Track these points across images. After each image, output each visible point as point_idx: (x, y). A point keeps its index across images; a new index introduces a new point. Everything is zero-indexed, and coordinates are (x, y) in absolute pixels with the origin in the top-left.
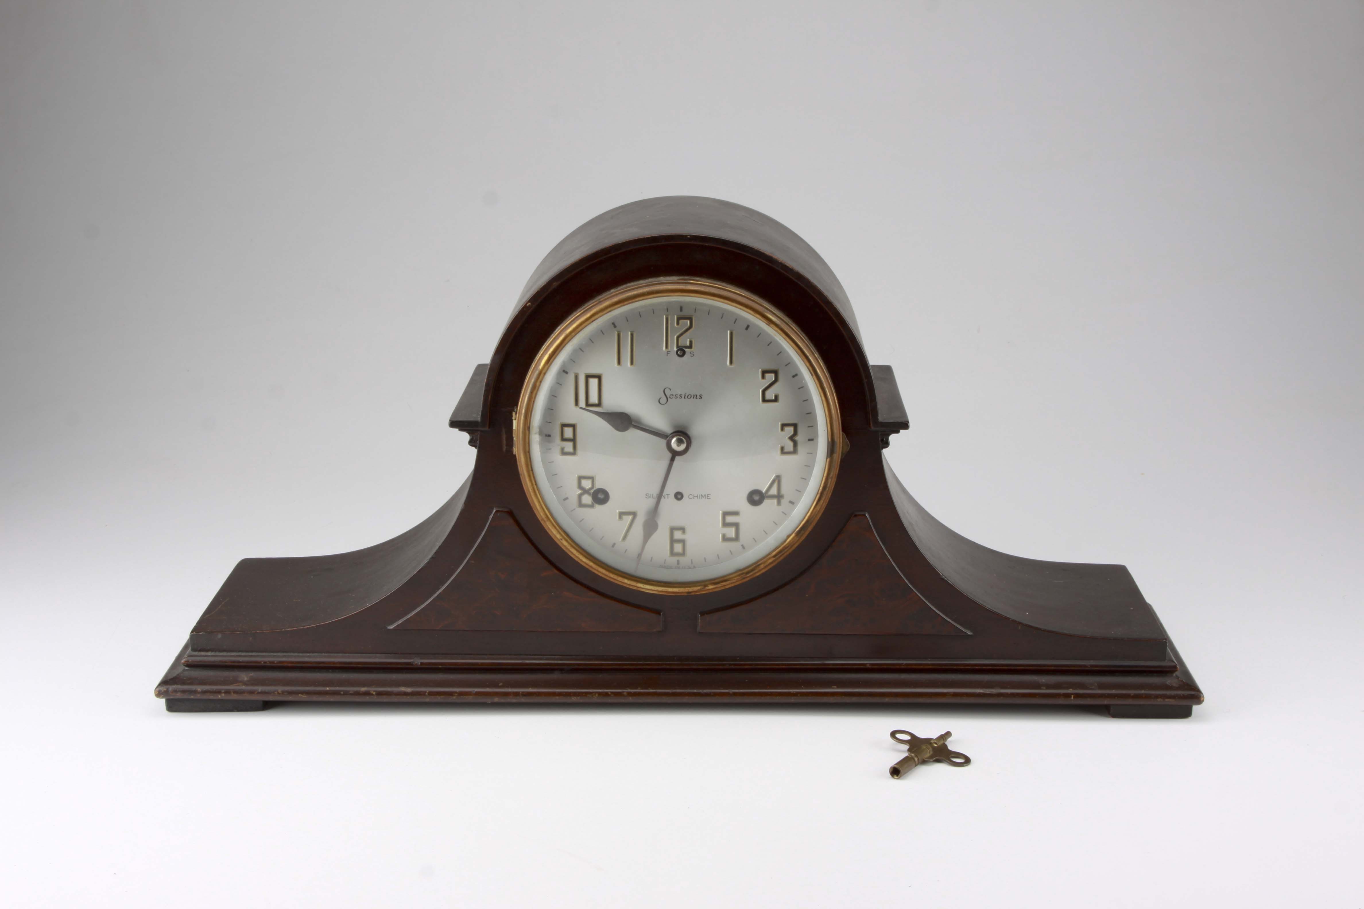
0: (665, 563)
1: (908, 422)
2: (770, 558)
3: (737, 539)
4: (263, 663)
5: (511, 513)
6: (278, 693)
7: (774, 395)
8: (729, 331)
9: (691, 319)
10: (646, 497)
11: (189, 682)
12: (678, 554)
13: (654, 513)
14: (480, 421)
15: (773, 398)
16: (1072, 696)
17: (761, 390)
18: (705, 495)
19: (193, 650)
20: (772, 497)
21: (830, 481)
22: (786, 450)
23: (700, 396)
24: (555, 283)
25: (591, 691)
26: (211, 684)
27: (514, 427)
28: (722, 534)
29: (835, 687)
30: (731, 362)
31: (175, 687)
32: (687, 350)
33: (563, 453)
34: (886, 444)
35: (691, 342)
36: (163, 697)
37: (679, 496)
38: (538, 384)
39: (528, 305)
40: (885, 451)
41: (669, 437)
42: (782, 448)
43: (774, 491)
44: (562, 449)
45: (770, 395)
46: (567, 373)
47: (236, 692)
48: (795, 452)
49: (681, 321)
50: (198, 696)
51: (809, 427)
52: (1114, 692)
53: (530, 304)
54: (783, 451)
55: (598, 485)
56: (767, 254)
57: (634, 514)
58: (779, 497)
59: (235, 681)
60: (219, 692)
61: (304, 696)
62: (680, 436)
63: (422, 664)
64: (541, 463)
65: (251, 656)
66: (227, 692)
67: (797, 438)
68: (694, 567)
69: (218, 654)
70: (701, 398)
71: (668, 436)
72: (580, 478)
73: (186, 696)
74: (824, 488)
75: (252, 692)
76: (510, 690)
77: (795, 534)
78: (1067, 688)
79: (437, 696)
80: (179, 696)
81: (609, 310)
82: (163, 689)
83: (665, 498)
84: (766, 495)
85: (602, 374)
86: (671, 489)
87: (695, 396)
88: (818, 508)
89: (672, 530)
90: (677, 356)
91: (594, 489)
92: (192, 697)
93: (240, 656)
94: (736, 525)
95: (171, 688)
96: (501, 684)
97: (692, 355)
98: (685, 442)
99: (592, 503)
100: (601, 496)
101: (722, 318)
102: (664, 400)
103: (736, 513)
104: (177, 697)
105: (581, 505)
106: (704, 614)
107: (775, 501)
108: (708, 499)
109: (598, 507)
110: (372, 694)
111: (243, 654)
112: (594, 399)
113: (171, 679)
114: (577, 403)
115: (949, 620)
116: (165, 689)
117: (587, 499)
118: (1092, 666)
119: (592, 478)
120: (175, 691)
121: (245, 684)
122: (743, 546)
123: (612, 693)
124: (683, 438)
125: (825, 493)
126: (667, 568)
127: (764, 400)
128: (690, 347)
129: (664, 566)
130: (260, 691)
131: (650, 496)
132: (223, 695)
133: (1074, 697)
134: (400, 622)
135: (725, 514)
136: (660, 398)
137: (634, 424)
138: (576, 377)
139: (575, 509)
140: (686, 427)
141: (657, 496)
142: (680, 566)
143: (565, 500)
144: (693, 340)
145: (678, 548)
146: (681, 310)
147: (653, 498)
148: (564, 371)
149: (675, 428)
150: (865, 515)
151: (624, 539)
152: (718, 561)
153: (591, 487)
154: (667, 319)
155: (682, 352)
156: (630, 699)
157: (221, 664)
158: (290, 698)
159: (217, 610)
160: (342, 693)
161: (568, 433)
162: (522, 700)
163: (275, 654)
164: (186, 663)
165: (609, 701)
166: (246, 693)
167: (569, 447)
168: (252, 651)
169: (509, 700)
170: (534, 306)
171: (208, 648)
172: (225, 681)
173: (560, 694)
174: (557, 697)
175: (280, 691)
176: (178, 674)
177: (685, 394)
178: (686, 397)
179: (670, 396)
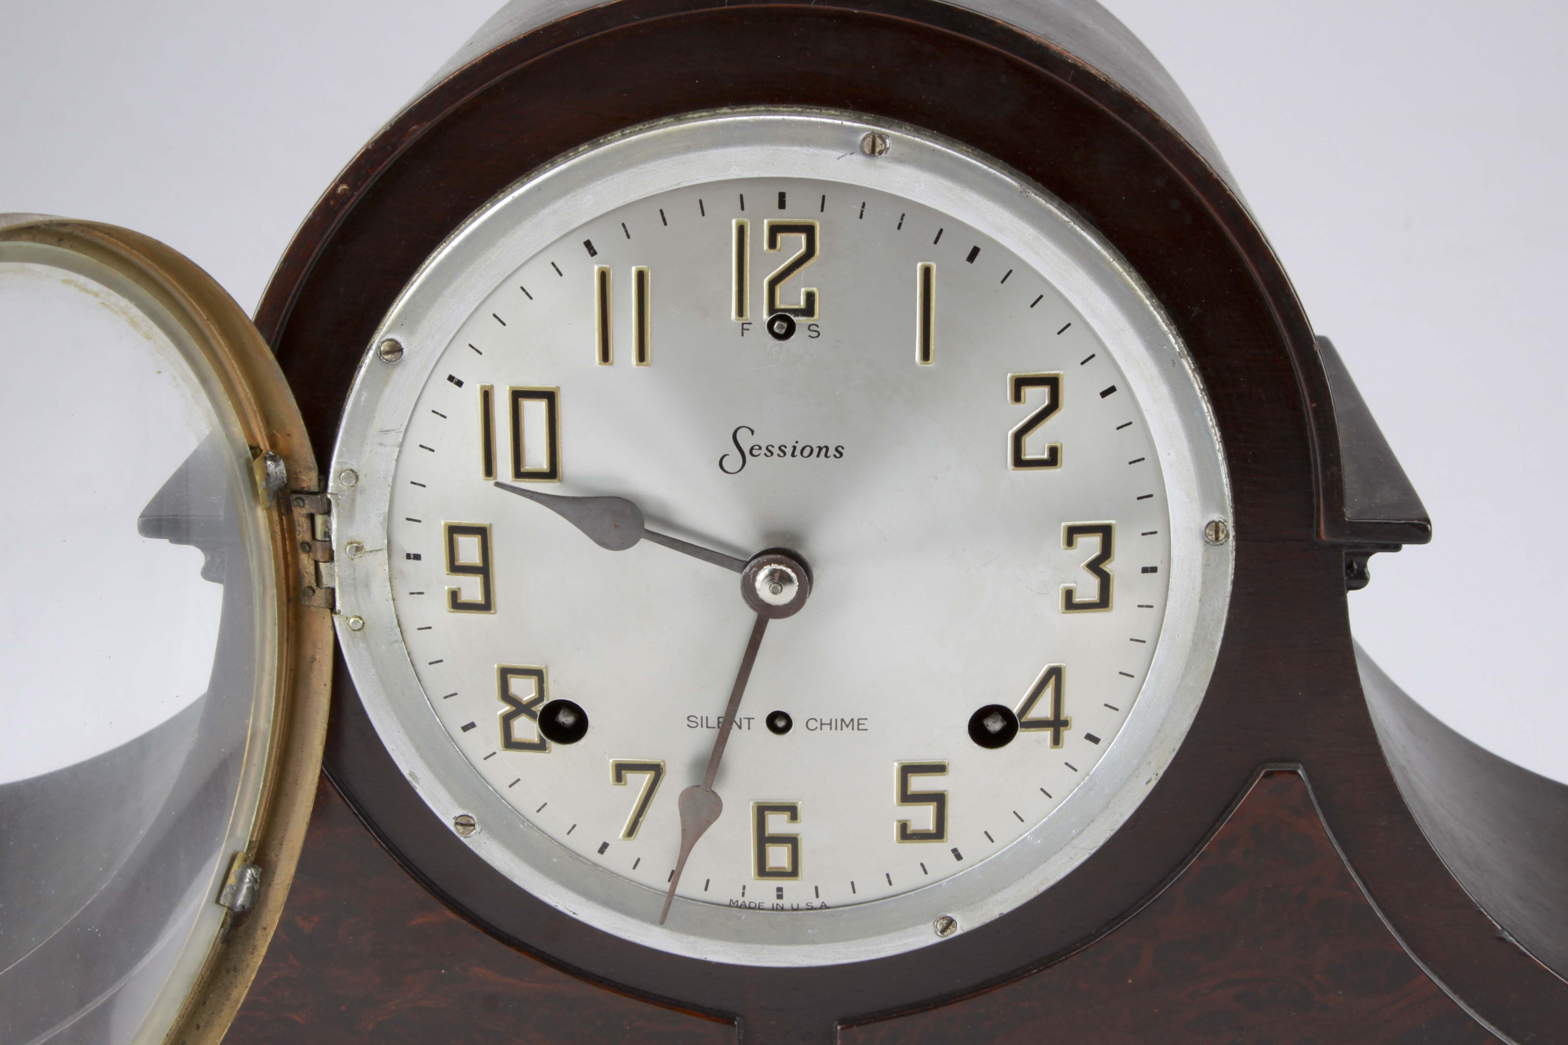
0: (743, 895)
1: (1428, 521)
3: (939, 834)
7: (1046, 445)
8: (919, 265)
9: (808, 230)
10: (688, 725)
12: (779, 875)
13: (710, 766)
15: (1045, 456)
17: (1010, 434)
18: (852, 720)
20: (1038, 723)
22: (1077, 599)
23: (837, 449)
28: (899, 821)
30: (926, 356)
32: (797, 319)
33: (457, 603)
34: (1360, 579)
35: (810, 297)
37: (779, 722)
39: (339, 190)
40: (1353, 597)
41: (748, 568)
42: (1069, 594)
43: (1043, 709)
44: (454, 595)
45: (1035, 447)
46: (459, 383)
48: (1104, 601)
49: (780, 237)
51: (1143, 534)
53: (345, 187)
54: (1070, 604)
55: (553, 694)
56: (1034, 38)
57: (657, 770)
58: (1057, 723)
62: (779, 563)
67: (1108, 567)
68: (824, 907)
70: (841, 454)
71: (747, 563)
72: (505, 673)
83: (740, 727)
84: (1023, 720)
85: (557, 388)
86: (756, 706)
87: (823, 450)
89: (762, 811)
90: (770, 336)
91: (546, 702)
94: (939, 799)
97: (815, 332)
98: (797, 583)
99: (541, 738)
100: (565, 719)
101: (899, 227)
102: (733, 461)
103: (939, 769)
105: (510, 743)
106: (851, 1026)
107: (1047, 734)
108: (858, 729)
109: (558, 749)
112: (537, 456)
114: (489, 470)
117: (527, 728)
119: (539, 674)
122: (960, 860)
124: (789, 571)
126: (750, 908)
127: (1019, 462)
128: (809, 311)
129: (742, 904)
131: (699, 721)
135: (907, 770)
136: (725, 456)
137: (648, 527)
138: (487, 396)
139: (494, 753)
140: (796, 538)
141: (719, 722)
142: (786, 902)
143: (466, 728)
144: (814, 289)
145: (778, 856)
146: (782, 205)
147: (708, 727)
148: (451, 378)
149: (769, 535)
150: (1295, 773)
151: (631, 832)
152: (889, 890)
153: (537, 696)
154: (741, 230)
155: (785, 325)
161: (469, 550)
167: (471, 588)
170: (358, 194)
177: (795, 444)
178: (798, 452)
179: (752, 449)
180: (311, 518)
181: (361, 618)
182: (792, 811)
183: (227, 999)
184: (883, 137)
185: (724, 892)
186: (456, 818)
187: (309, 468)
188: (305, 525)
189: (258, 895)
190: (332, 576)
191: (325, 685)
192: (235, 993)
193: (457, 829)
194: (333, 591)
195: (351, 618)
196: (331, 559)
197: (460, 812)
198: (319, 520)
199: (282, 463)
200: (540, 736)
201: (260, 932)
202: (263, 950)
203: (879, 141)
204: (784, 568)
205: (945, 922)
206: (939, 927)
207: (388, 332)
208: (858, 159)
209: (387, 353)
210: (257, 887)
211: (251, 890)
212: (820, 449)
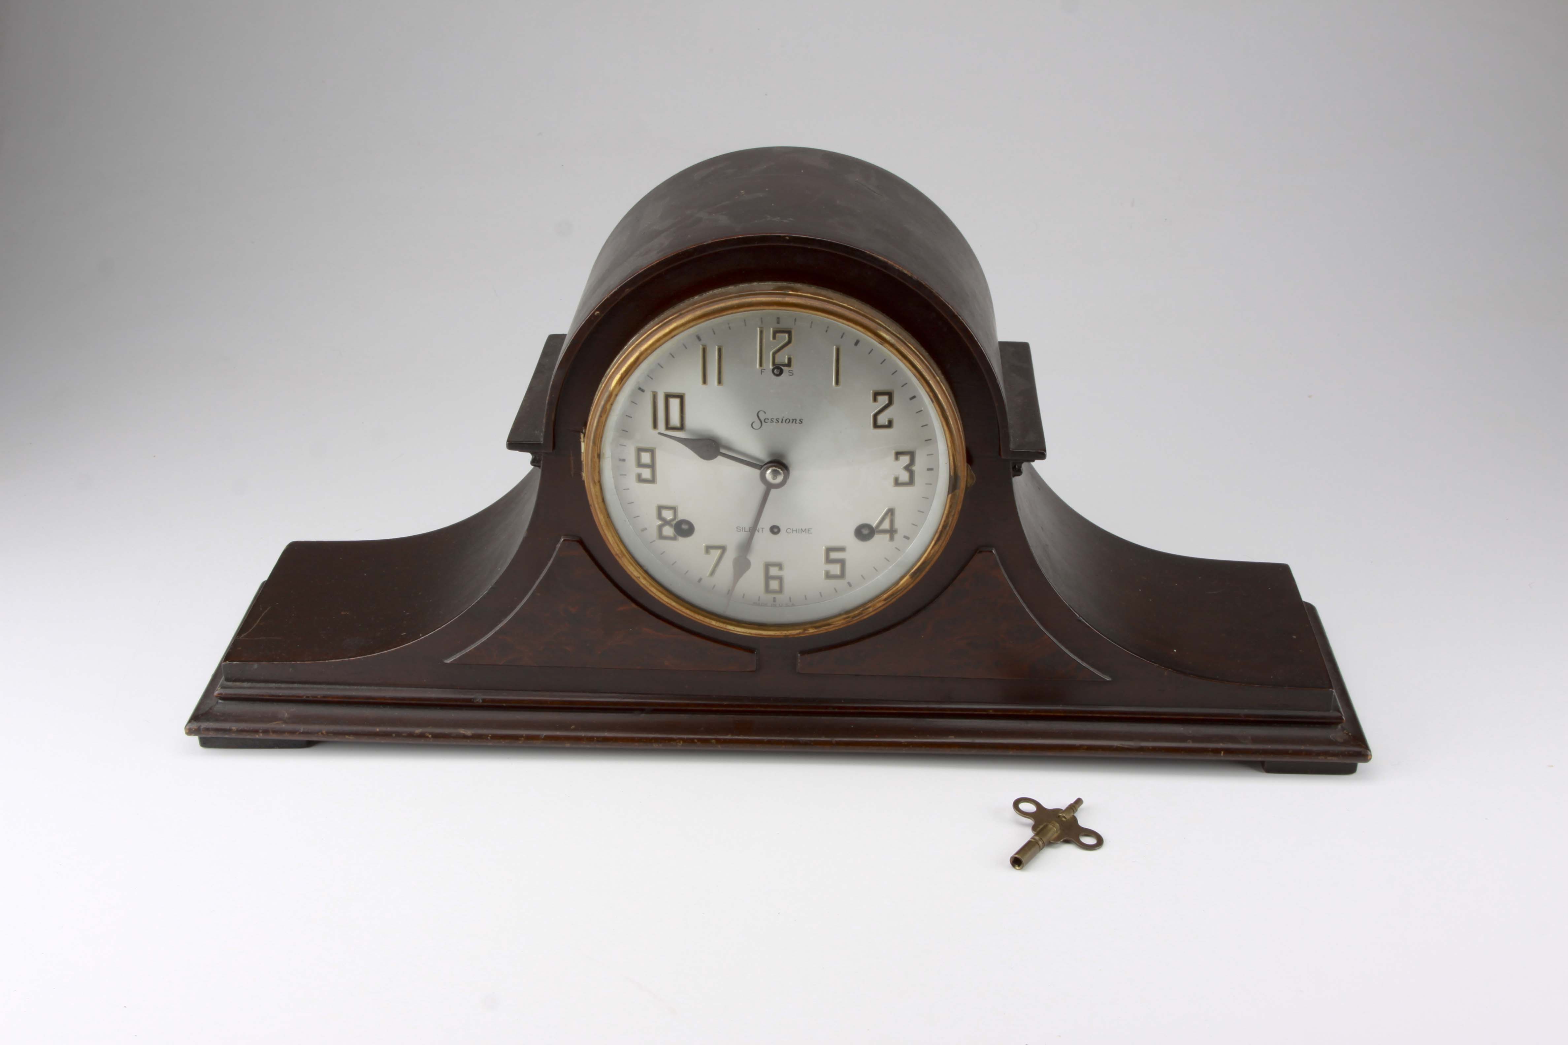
0: (759, 600)
1: (1045, 450)
2: (880, 601)
3: (842, 575)
4: (305, 697)
5: (581, 542)
6: (322, 733)
7: (887, 419)
8: (835, 347)
9: (789, 333)
10: (737, 531)
11: (223, 718)
12: (774, 592)
13: (746, 547)
14: (542, 442)
15: (887, 423)
16: (1222, 752)
17: (872, 414)
18: (806, 529)
19: (227, 680)
20: (884, 532)
21: (951, 519)
22: (900, 481)
23: (800, 420)
24: (628, 289)
25: (674, 736)
26: (246, 721)
27: (583, 450)
28: (825, 571)
29: (953, 737)
30: (837, 383)
31: (207, 724)
32: (785, 368)
33: (640, 479)
34: (1017, 472)
35: (790, 360)
36: (195, 735)
37: (775, 530)
38: (608, 407)
39: (595, 314)
40: (1015, 480)
41: (763, 468)
42: (896, 479)
43: (886, 525)
44: (639, 476)
45: (883, 419)
46: (643, 391)
47: (275, 732)
48: (911, 482)
49: (778, 335)
50: (234, 736)
51: (928, 455)
52: (1269, 747)
53: (598, 312)
54: (897, 483)
55: (681, 516)
57: (723, 549)
58: (892, 532)
59: (274, 718)
60: (256, 731)
61: (351, 738)
62: (775, 467)
63: (484, 700)
64: (615, 490)
65: (292, 688)
66: (266, 732)
67: (914, 468)
68: (793, 605)
69: (255, 685)
70: (802, 422)
71: (762, 466)
72: (660, 508)
73: (219, 735)
74: (944, 527)
75: (293, 732)
76: (583, 734)
77: (910, 575)
78: (1217, 742)
79: (501, 740)
80: (212, 734)
81: (692, 324)
82: (195, 725)
83: (758, 532)
84: (877, 530)
85: (684, 394)
86: (765, 523)
87: (794, 421)
88: (937, 547)
89: (767, 566)
90: (773, 374)
91: (677, 520)
92: (227, 736)
93: (279, 689)
94: (842, 562)
95: (204, 725)
96: (573, 727)
97: (791, 373)
98: (783, 475)
100: (685, 527)
101: (827, 331)
102: (757, 424)
103: (842, 549)
104: (210, 736)
105: (661, 537)
106: (804, 654)
107: (887, 536)
108: (808, 533)
109: (682, 540)
110: (428, 737)
111: (283, 685)
112: (675, 420)
113: (202, 715)
114: (655, 426)
115: (1084, 664)
116: (196, 728)
117: (668, 531)
118: (1246, 716)
119: (674, 509)
120: (207, 730)
121: (285, 722)
122: (850, 584)
123: (700, 740)
124: (780, 470)
125: (945, 532)
126: (762, 607)
127: (876, 425)
128: (789, 364)
129: (758, 603)
130: (302, 731)
131: (741, 529)
132: (261, 735)
133: (1224, 753)
134: (458, 656)
135: (829, 550)
136: (753, 423)
137: (722, 451)
138: (655, 396)
139: (655, 540)
140: (782, 455)
141: (750, 530)
142: (777, 603)
143: (643, 530)
144: (792, 356)
145: (774, 584)
146: (778, 322)
147: (745, 531)
148: (640, 389)
149: (772, 454)
150: (991, 552)
151: (713, 570)
153: (673, 518)
154: (761, 332)
155: (779, 371)
156: (719, 747)
157: (258, 697)
158: (336, 739)
159: (255, 625)
160: (394, 735)
161: (646, 458)
162: (598, 746)
163: (319, 686)
164: (219, 695)
165: (696, 748)
166: (286, 734)
167: (646, 473)
168: (293, 683)
169: (582, 746)
170: (603, 315)
171: (243, 678)
172: (263, 719)
173: (640, 740)
174: (637, 744)
175: (324, 732)
176: (210, 709)
177: (783, 418)
178: (784, 421)
179: (765, 420)
185: (752, 596)
200: (674, 534)
204: (778, 469)
212: (793, 420)
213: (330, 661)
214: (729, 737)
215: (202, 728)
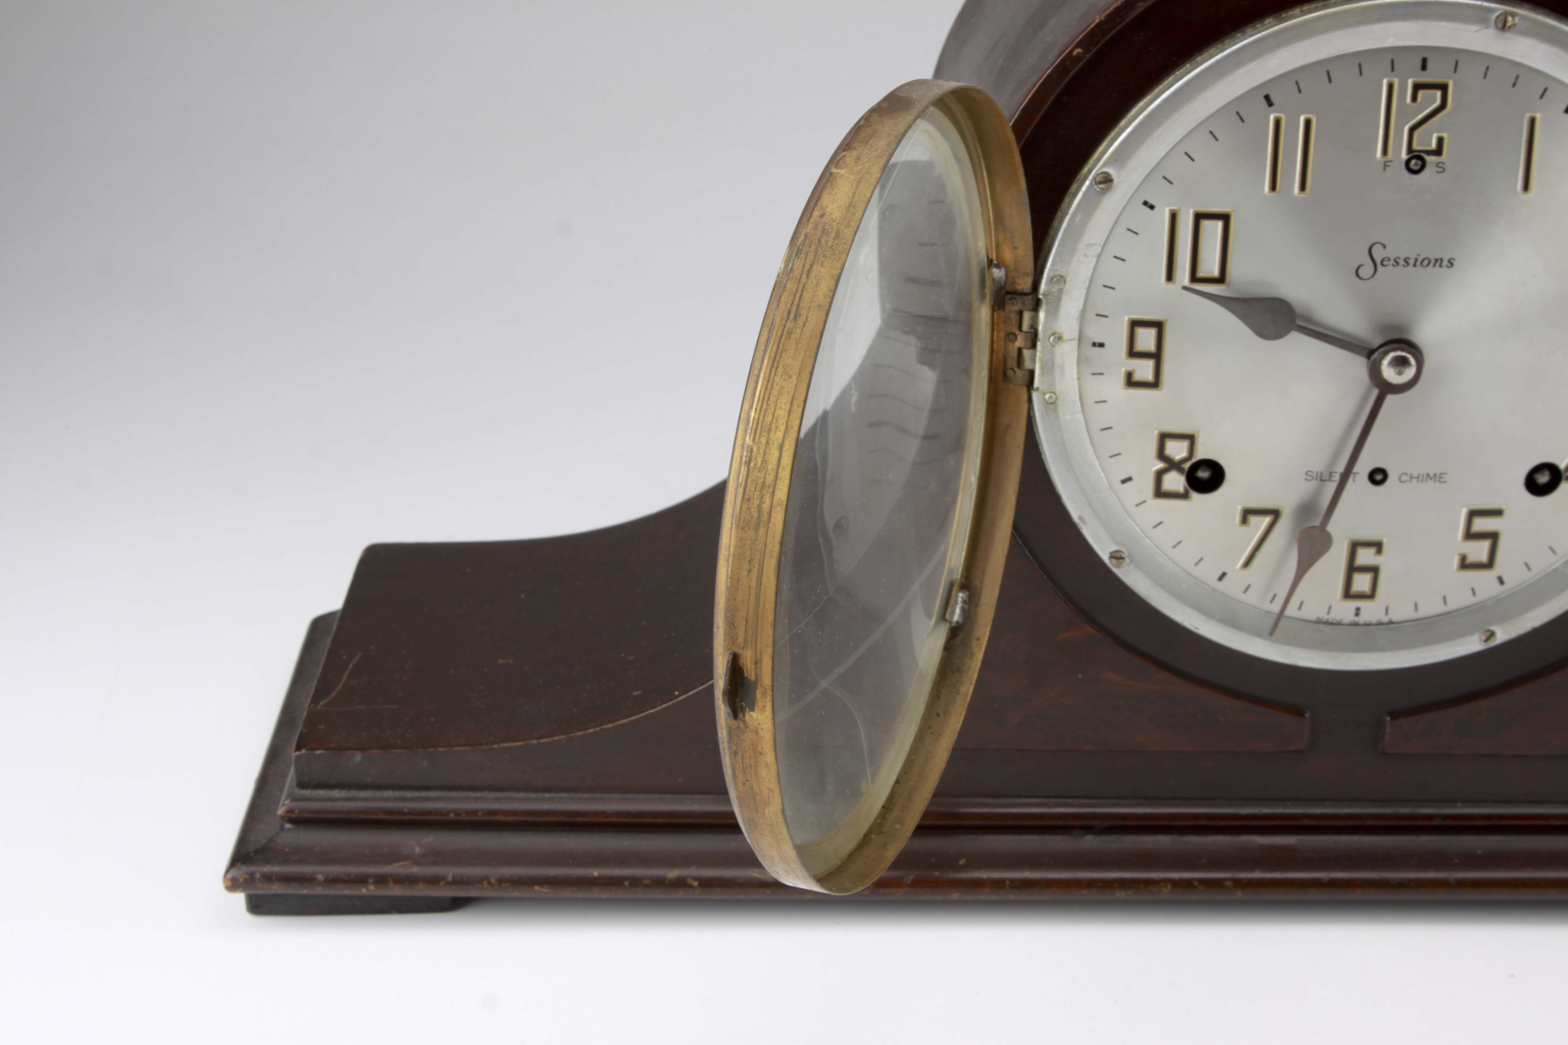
0: (1329, 614)
3: (1489, 564)
4: (451, 815)
6: (490, 883)
8: (1528, 116)
9: (1443, 88)
10: (1306, 479)
11: (295, 857)
12: (1361, 597)
14: (951, 314)
18: (1435, 475)
19: (301, 785)
23: (1449, 261)
25: (1155, 876)
26: (342, 861)
28: (1460, 554)
30: (1526, 187)
31: (267, 869)
32: (1428, 158)
33: (1131, 381)
35: (1440, 141)
36: (242, 891)
37: (1379, 476)
39: (1075, 53)
41: (1373, 355)
44: (1129, 375)
46: (1150, 205)
47: (399, 880)
49: (1421, 93)
50: (319, 890)
53: (1079, 50)
55: (1201, 454)
57: (1275, 514)
59: (395, 856)
60: (362, 880)
61: (544, 890)
62: (1403, 350)
65: (427, 799)
66: (381, 880)
68: (1391, 622)
69: (353, 793)
70: (1452, 264)
71: (1373, 351)
72: (1164, 437)
75: (433, 881)
76: (984, 875)
80: (276, 889)
82: (242, 871)
83: (1352, 481)
84: (1566, 475)
85: (1232, 212)
86: (1367, 461)
87: (1438, 262)
89: (1355, 546)
90: (1406, 171)
91: (1194, 460)
92: (305, 892)
93: (403, 799)
94: (1493, 537)
96: (962, 862)
97: (1441, 168)
98: (1413, 365)
100: (1203, 474)
101: (1514, 85)
102: (1367, 270)
103: (1497, 513)
104: (273, 892)
105: (1160, 493)
106: (1400, 717)
108: (1440, 482)
109: (1198, 498)
110: (691, 886)
111: (411, 793)
112: (1210, 266)
113: (256, 852)
114: (1170, 276)
116: (243, 877)
117: (1175, 481)
119: (1191, 439)
120: (268, 878)
121: (416, 862)
122: (1501, 580)
124: (1408, 357)
126: (1333, 624)
128: (1438, 152)
129: (1326, 620)
130: (449, 879)
131: (1314, 475)
132: (372, 887)
135: (1474, 514)
136: (1359, 266)
137: (1299, 322)
138: (1174, 217)
139: (1144, 502)
140: (1408, 331)
141: (1331, 476)
142: (1361, 619)
143: (1124, 481)
144: (1445, 135)
145: (1361, 582)
146: (1424, 67)
147: (1321, 480)
148: (1145, 203)
149: (1383, 328)
151: (1247, 564)
152: (1443, 609)
153: (1188, 456)
154: (1390, 87)
155: (1419, 163)
156: (1240, 894)
157: (362, 816)
158: (516, 894)
159: (341, 685)
160: (627, 883)
161: (1146, 339)
162: (1011, 897)
163: (478, 794)
164: (289, 815)
165: (1195, 897)
166: (421, 884)
167: (1144, 370)
168: (427, 788)
169: (982, 897)
170: (1088, 56)
171: (333, 782)
172: (375, 857)
173: (1090, 884)
174: (1085, 892)
175: (493, 880)
176: (271, 840)
177: (1417, 257)
178: (1418, 263)
179: (1383, 261)
180: (1020, 314)
181: (1054, 393)
182: (1378, 546)
183: (958, 694)
184: (1513, 15)
185: (1313, 611)
186: (1111, 553)
187: (1027, 274)
188: (1014, 320)
189: (969, 614)
190: (1033, 361)
191: (1019, 447)
192: (963, 689)
193: (1111, 562)
194: (1032, 373)
195: (1046, 393)
196: (1034, 346)
197: (1114, 548)
198: (1027, 316)
199: (1003, 270)
200: (1185, 488)
201: (974, 642)
202: (980, 656)
203: (1510, 19)
204: (1405, 355)
205: (1488, 634)
206: (1484, 638)
207: (1104, 165)
208: (1492, 32)
209: (1101, 183)
210: (966, 607)
211: (963, 610)
212: (1436, 260)
213: (502, 745)
214: (1257, 875)
215: (258, 876)
